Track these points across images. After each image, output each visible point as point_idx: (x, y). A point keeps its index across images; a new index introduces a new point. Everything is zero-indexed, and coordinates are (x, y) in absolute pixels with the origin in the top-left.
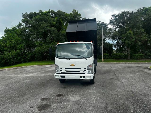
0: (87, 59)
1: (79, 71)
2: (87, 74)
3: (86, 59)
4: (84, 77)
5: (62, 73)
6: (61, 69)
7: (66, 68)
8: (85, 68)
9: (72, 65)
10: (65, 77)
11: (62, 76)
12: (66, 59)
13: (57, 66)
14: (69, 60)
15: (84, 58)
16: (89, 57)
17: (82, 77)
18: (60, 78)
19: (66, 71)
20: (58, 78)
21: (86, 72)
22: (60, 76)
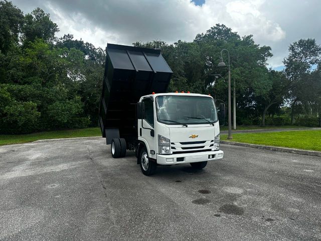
0: (213, 125)
1: (203, 147)
2: (215, 151)
3: (212, 125)
4: (213, 156)
5: (174, 153)
6: (173, 145)
7: (182, 143)
8: (212, 141)
10: (183, 161)
11: (179, 159)
12: (181, 126)
13: (165, 139)
14: (187, 126)
15: (209, 123)
16: (215, 122)
17: (211, 157)
18: (175, 162)
19: (183, 148)
20: (172, 163)
21: (213, 148)
22: (175, 159)
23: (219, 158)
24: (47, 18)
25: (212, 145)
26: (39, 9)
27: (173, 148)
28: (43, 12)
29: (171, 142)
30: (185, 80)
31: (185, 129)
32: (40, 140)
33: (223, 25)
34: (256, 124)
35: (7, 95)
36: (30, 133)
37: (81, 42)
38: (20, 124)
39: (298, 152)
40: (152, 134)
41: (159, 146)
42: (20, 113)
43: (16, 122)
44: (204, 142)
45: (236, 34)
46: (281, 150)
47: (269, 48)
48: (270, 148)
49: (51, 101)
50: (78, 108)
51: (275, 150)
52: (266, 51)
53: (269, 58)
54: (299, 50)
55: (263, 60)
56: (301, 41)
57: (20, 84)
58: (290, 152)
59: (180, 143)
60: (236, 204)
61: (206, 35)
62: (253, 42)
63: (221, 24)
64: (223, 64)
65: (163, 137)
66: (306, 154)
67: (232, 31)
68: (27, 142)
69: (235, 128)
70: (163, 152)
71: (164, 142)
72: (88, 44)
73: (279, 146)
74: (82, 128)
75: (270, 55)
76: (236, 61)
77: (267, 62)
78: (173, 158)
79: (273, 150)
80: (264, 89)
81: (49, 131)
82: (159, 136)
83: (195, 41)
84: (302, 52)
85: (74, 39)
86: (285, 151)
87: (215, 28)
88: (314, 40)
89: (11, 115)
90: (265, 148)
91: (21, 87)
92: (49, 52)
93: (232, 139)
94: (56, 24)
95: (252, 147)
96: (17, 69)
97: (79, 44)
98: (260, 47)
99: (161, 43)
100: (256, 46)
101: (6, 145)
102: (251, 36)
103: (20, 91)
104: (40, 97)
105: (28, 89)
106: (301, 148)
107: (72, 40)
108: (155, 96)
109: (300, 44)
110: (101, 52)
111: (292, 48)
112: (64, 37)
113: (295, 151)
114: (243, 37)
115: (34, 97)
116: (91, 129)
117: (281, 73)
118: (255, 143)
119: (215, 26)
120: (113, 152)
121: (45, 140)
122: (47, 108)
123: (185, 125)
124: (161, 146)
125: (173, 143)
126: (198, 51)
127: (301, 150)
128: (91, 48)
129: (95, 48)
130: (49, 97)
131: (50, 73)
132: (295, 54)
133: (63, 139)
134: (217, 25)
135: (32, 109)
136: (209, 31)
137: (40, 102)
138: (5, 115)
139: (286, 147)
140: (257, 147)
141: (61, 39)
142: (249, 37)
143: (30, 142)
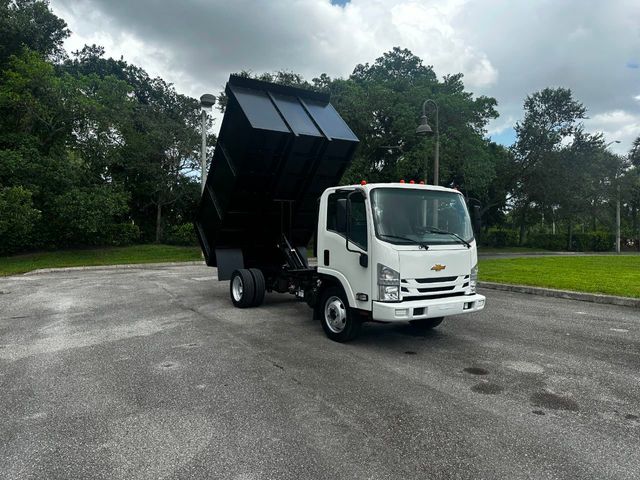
0: (469, 247)
1: (452, 288)
3: (466, 247)
4: (470, 305)
5: (406, 299)
6: (402, 285)
7: (419, 280)
8: (467, 277)
9: (438, 268)
10: (422, 314)
11: (416, 311)
12: (416, 247)
13: (392, 272)
14: (427, 248)
15: (462, 242)
16: (470, 241)
17: (467, 307)
18: (412, 317)
19: (421, 290)
20: (405, 317)
21: (468, 290)
22: (412, 311)
23: (479, 308)
25: (466, 285)
27: (405, 289)
29: (402, 278)
31: (424, 253)
32: (42, 271)
33: (406, 50)
37: (122, 64)
39: (574, 297)
40: (364, 261)
41: (379, 284)
44: (454, 278)
45: (430, 70)
46: (542, 294)
47: (493, 102)
48: (520, 289)
49: (60, 188)
50: (120, 203)
51: (530, 293)
52: (485, 107)
53: (491, 120)
54: (541, 108)
55: (479, 122)
56: (547, 92)
58: (560, 296)
59: (417, 280)
60: (550, 390)
61: (373, 68)
62: (463, 88)
63: (402, 49)
64: (427, 127)
65: (388, 269)
66: (591, 300)
67: (424, 64)
70: (387, 297)
71: (389, 278)
72: (135, 69)
74: (122, 245)
75: (495, 115)
77: (485, 127)
78: (407, 310)
79: (527, 293)
80: (483, 177)
81: (53, 250)
82: (380, 267)
83: (352, 77)
84: (546, 112)
85: (106, 57)
86: (550, 295)
87: (392, 55)
88: (569, 91)
90: (510, 289)
92: (57, 81)
94: (62, 21)
97: (116, 68)
98: (474, 97)
99: (292, 78)
100: (467, 95)
102: (460, 75)
104: (37, 177)
106: (580, 290)
107: (101, 57)
108: (368, 188)
109: (543, 96)
110: (161, 89)
111: (530, 104)
112: (84, 50)
113: (569, 294)
114: (444, 78)
115: (24, 177)
116: (144, 247)
118: (488, 280)
119: (392, 51)
120: (237, 297)
121: (53, 269)
122: (52, 202)
123: (425, 245)
124: (382, 284)
125: (404, 281)
128: (140, 77)
129: (148, 79)
130: (57, 178)
131: (57, 127)
132: (533, 116)
133: (88, 268)
134: (395, 48)
135: (22, 204)
136: (380, 60)
137: (37, 189)
139: (549, 287)
141: (77, 54)
142: (455, 78)
143: (20, 273)
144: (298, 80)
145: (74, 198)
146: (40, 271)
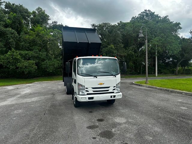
0: (116, 77)
1: (108, 90)
2: (116, 93)
3: (114, 77)
5: (88, 94)
6: (87, 90)
7: (93, 88)
8: (114, 87)
9: (100, 84)
10: (93, 99)
11: (89, 98)
12: (92, 77)
13: (82, 85)
14: (97, 77)
15: (112, 75)
16: (117, 75)
17: (113, 97)
18: (88, 100)
19: (93, 91)
20: (85, 100)
21: (115, 91)
23: (118, 98)
24: (44, 13)
25: (115, 89)
26: (39, 7)
28: (41, 9)
29: (86, 87)
30: (123, 46)
31: (95, 79)
32: (37, 82)
33: (149, 10)
34: (173, 73)
35: (19, 57)
36: (32, 78)
38: (26, 73)
39: (186, 94)
40: (75, 82)
42: (26, 67)
43: (23, 72)
44: (109, 87)
45: (158, 16)
46: (176, 92)
47: (179, 24)
48: (169, 90)
49: (43, 60)
50: (59, 64)
51: (172, 92)
52: (177, 26)
53: (179, 30)
55: (176, 31)
57: (27, 50)
58: (181, 93)
59: (92, 88)
60: (113, 130)
61: (138, 17)
62: (169, 20)
63: (147, 10)
64: (142, 35)
65: (80, 84)
67: (155, 14)
68: (29, 83)
69: (157, 76)
70: (81, 93)
71: (81, 87)
73: (175, 89)
75: (180, 28)
76: (157, 33)
77: (179, 33)
78: (86, 98)
79: (171, 92)
80: (175, 50)
81: (43, 77)
82: (78, 84)
83: (131, 21)
85: (58, 24)
86: (178, 93)
87: (144, 12)
89: (21, 68)
91: (27, 52)
92: (42, 32)
93: (148, 83)
94: (48, 16)
95: (158, 89)
96: (25, 42)
98: (174, 23)
99: (107, 24)
100: (171, 22)
101: (17, 84)
102: (167, 16)
103: (26, 54)
104: (37, 58)
105: (30, 53)
108: (77, 58)
112: (53, 23)
114: (162, 17)
115: (34, 58)
117: (188, 39)
118: (161, 87)
119: (144, 11)
121: (39, 82)
122: (41, 64)
123: (96, 77)
124: (79, 89)
125: (86, 88)
126: (131, 28)
127: (188, 92)
130: (42, 58)
131: (44, 44)
134: (145, 10)
135: (32, 65)
136: (140, 14)
137: (37, 61)
138: (17, 68)
139: (179, 90)
140: (161, 90)
141: (51, 24)
142: (166, 17)
143: (31, 83)
144: (109, 24)
145: (47, 63)
146: (36, 82)
